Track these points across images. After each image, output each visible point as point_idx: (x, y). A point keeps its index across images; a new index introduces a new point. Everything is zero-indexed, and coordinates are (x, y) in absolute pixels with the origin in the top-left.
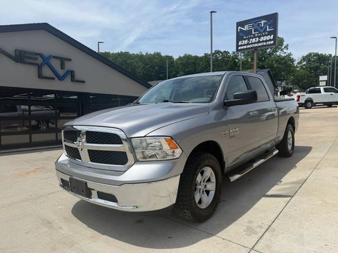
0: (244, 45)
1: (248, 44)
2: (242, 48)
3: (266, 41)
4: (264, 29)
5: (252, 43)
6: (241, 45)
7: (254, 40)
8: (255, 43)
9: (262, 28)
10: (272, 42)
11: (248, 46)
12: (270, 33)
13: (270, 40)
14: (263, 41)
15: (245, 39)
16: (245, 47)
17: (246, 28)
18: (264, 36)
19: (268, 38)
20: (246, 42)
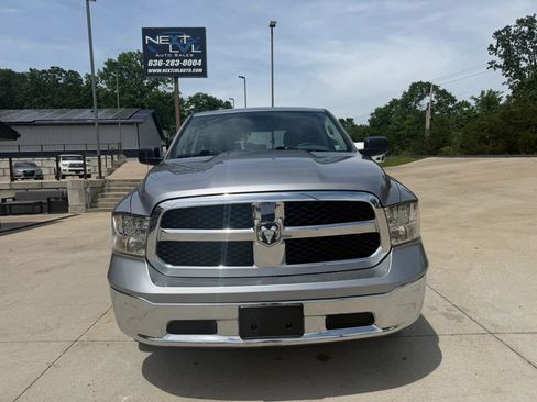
0: (157, 67)
1: (163, 67)
2: (155, 71)
3: (192, 67)
4: (187, 48)
5: (170, 67)
6: (152, 67)
7: (172, 63)
8: (175, 67)
9: (184, 46)
10: (201, 70)
11: (164, 71)
12: (197, 56)
13: (197, 67)
14: (187, 67)
15: (158, 59)
16: (159, 71)
17: (159, 40)
18: (188, 59)
19: (195, 63)
20: (160, 63)
